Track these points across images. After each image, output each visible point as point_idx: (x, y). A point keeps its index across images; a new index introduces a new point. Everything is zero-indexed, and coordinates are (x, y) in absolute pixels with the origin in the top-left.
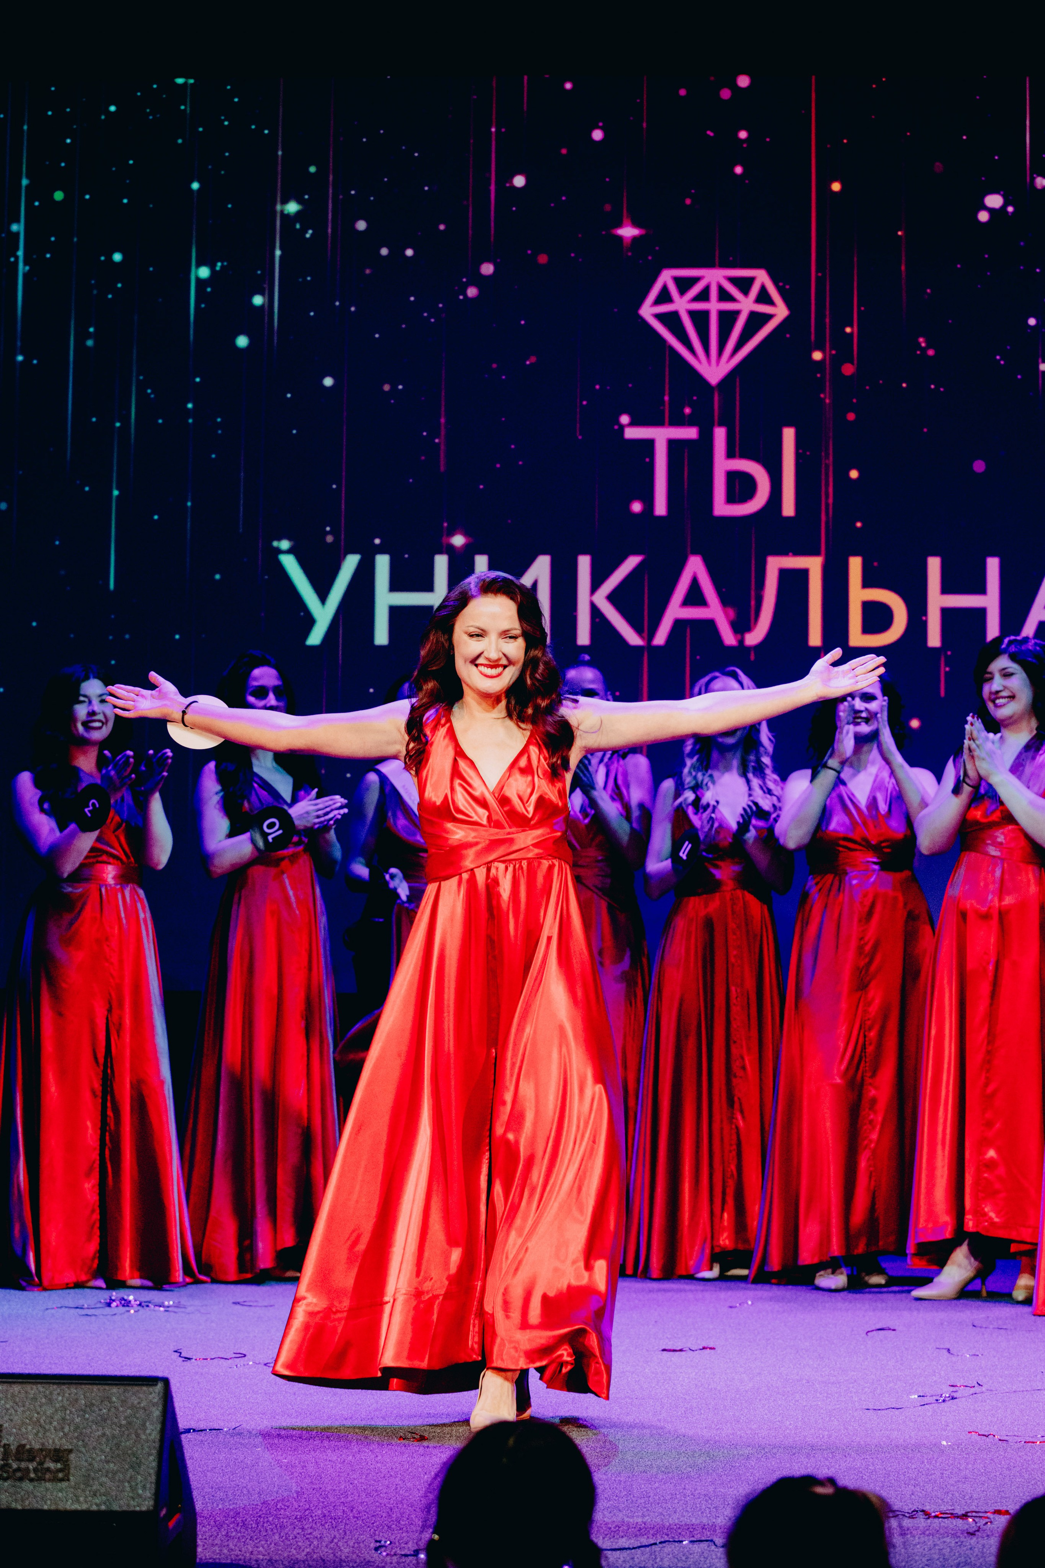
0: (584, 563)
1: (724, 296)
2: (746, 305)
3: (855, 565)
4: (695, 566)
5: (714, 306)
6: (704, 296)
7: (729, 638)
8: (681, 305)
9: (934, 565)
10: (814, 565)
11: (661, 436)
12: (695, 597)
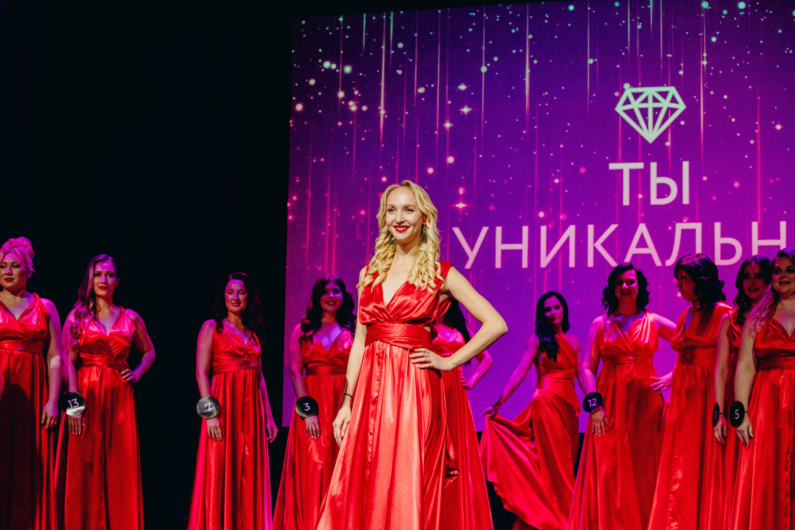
0: (591, 228)
1: (655, 100)
2: (665, 104)
3: (718, 226)
4: (642, 229)
5: (650, 106)
6: (646, 101)
7: (658, 263)
8: (636, 105)
9: (755, 225)
10: (698, 227)
11: (626, 167)
12: (642, 243)
